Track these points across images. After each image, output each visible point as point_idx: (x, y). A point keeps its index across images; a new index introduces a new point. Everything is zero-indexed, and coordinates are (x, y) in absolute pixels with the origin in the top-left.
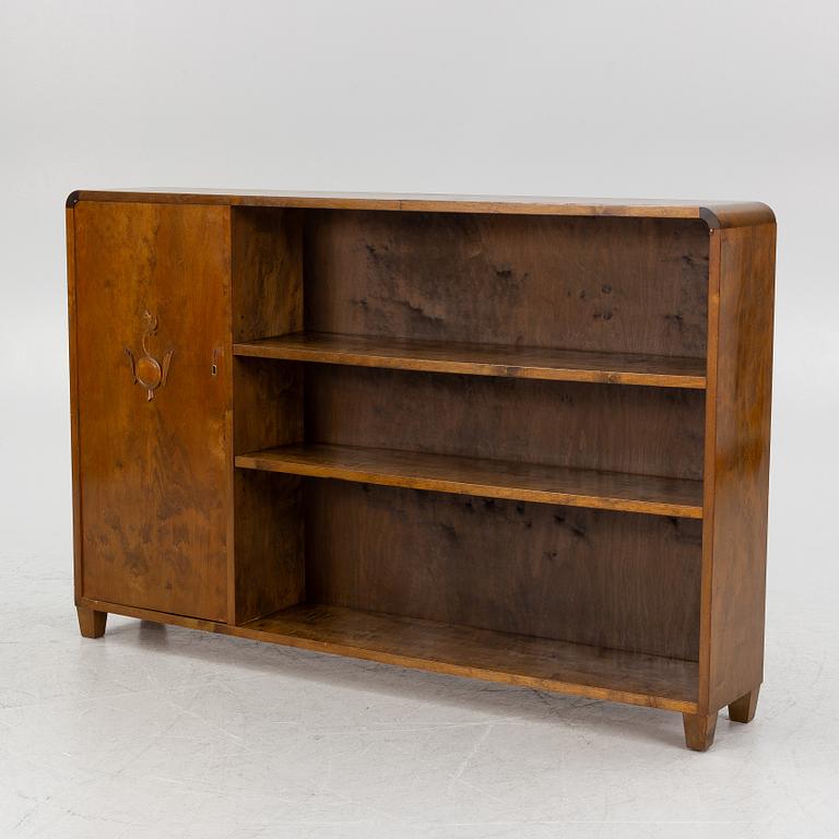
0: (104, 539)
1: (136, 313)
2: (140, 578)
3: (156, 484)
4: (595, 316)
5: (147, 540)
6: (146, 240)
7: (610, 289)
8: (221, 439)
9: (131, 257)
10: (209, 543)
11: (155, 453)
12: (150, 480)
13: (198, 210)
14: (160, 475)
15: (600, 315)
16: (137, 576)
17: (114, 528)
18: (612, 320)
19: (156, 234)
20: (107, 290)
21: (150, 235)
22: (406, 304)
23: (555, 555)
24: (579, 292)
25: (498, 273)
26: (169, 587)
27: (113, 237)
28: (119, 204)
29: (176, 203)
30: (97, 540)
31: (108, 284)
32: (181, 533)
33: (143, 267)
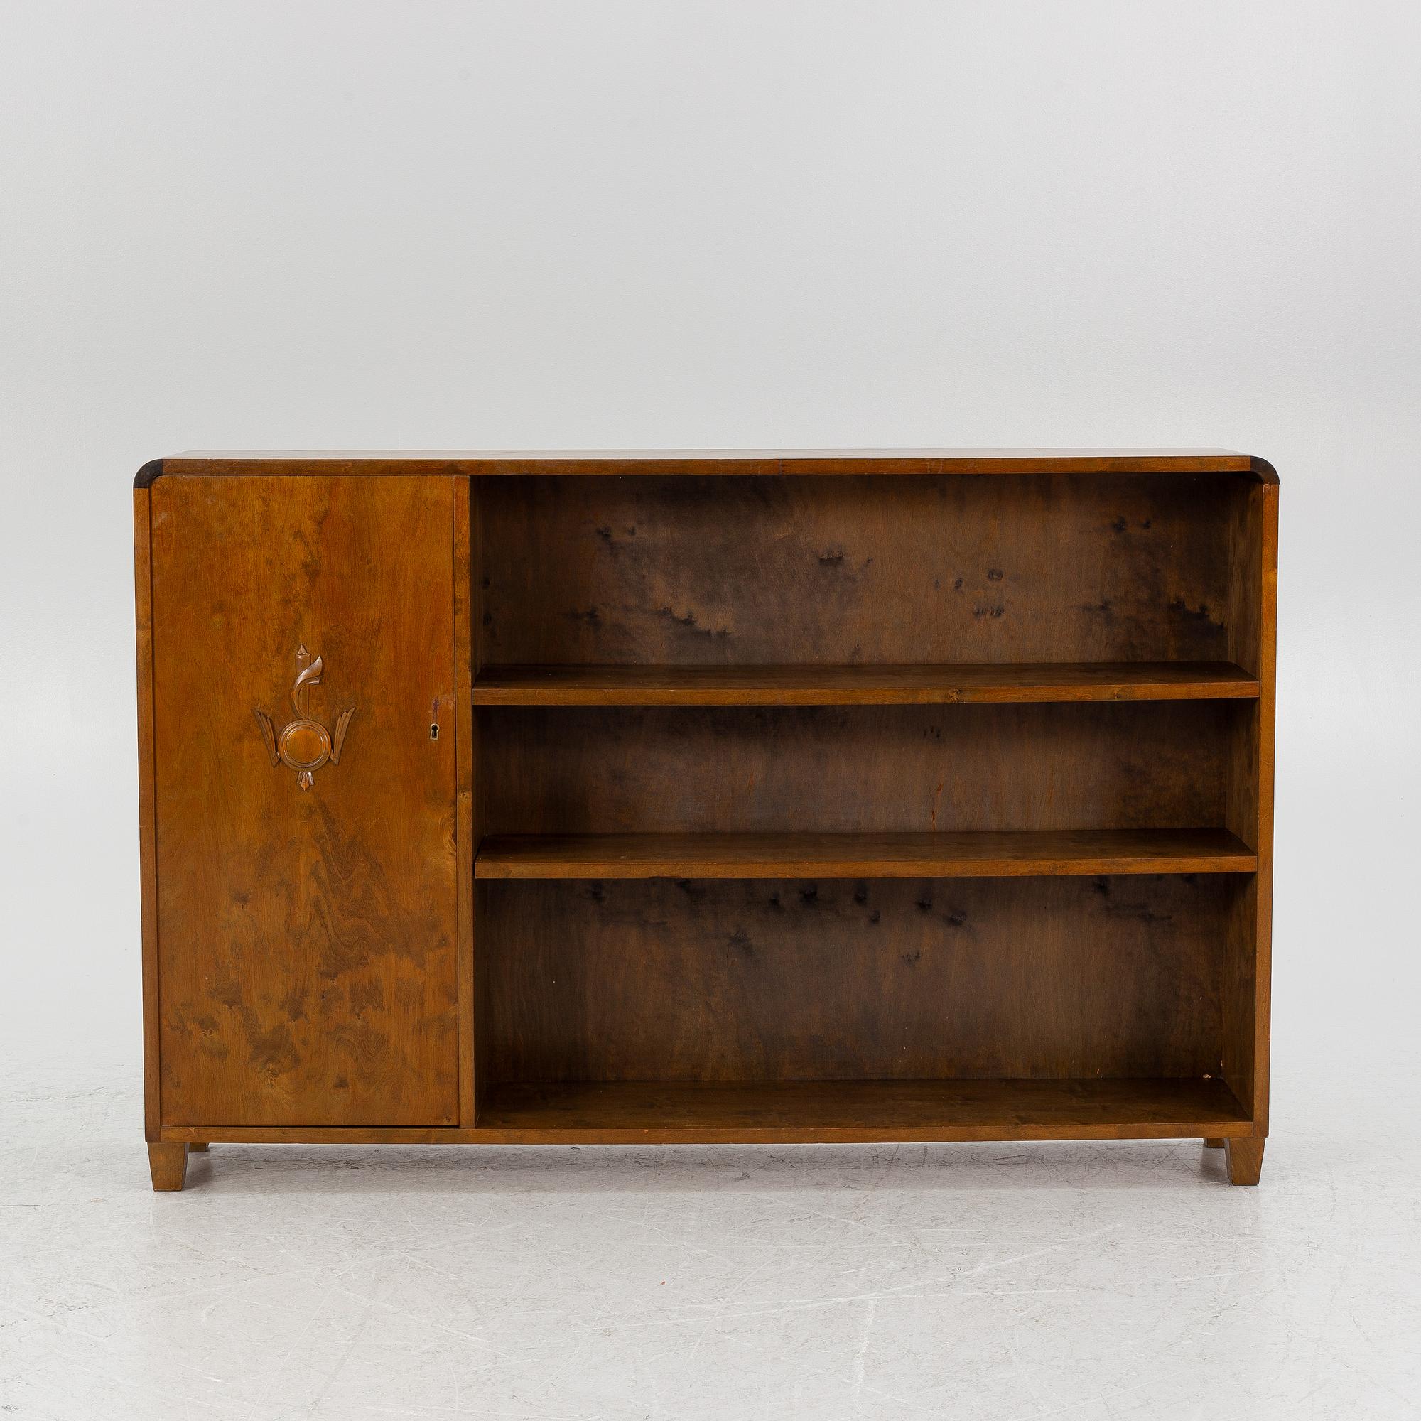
0: (208, 1024)
1: (278, 650)
2: (284, 1078)
3: (317, 922)
4: (977, 614)
5: (297, 1013)
6: (298, 534)
7: (1000, 575)
8: (447, 837)
9: (270, 562)
10: (422, 1004)
11: (314, 873)
12: (303, 916)
13: (407, 484)
14: (324, 907)
15: (984, 612)
16: (275, 1074)
17: (231, 1003)
18: (1004, 617)
19: (320, 523)
20: (219, 619)
21: (308, 527)
22: (666, 613)
23: (917, 957)
24: (952, 580)
25: (822, 560)
26: (342, 1084)
27: (230, 531)
28: (245, 478)
29: (364, 473)
30: (191, 1026)
31: (220, 608)
32: (367, 996)
33: (293, 577)
